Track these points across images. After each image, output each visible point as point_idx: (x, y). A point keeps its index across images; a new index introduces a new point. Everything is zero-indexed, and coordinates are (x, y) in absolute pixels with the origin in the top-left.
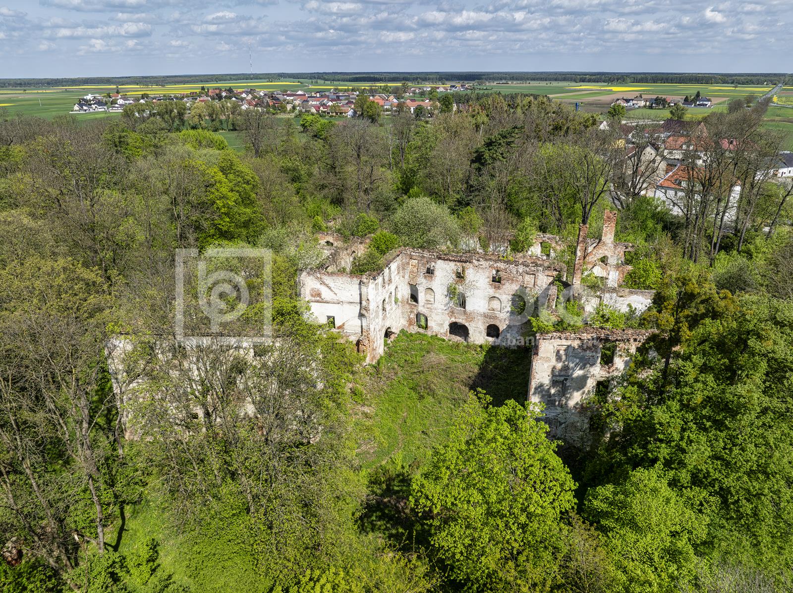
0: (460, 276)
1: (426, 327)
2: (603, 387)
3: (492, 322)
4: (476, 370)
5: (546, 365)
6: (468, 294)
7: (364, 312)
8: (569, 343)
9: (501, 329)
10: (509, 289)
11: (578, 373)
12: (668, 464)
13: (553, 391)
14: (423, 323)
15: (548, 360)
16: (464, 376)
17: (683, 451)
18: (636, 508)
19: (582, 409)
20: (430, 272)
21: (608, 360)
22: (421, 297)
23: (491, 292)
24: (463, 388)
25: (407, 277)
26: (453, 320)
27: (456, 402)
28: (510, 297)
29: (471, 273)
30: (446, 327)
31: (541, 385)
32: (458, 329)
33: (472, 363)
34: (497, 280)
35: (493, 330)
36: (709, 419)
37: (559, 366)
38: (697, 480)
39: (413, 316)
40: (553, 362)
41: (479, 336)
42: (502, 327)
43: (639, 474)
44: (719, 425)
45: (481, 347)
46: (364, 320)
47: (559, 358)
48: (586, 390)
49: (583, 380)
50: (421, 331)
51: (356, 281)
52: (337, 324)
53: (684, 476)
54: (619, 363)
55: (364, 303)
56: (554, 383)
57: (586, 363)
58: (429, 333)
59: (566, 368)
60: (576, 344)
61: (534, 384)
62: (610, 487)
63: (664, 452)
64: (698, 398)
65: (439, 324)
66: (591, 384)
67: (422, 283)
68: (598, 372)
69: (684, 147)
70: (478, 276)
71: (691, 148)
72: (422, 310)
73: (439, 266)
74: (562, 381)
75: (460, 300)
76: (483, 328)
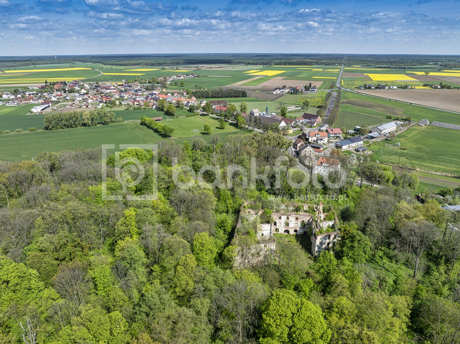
0: (288, 218)
2: (328, 244)
3: (295, 229)
5: (318, 241)
6: (289, 223)
8: (322, 236)
10: (300, 221)
11: (324, 241)
12: (346, 256)
13: (320, 246)
14: (277, 231)
17: (348, 254)
18: (344, 262)
19: (325, 248)
20: (280, 218)
21: (329, 238)
22: (277, 224)
23: (296, 222)
26: (286, 229)
28: (300, 223)
29: (290, 218)
30: (284, 231)
31: (318, 245)
32: (287, 231)
34: (297, 219)
35: (296, 231)
39: (275, 229)
40: (320, 240)
41: (292, 232)
42: (298, 230)
43: (343, 258)
44: (352, 250)
45: (294, 235)
48: (325, 245)
51: (270, 225)
52: (264, 235)
53: (349, 257)
54: (331, 238)
56: (320, 244)
57: (325, 239)
58: (279, 233)
59: (322, 241)
61: (316, 245)
64: (349, 246)
65: (282, 230)
66: (326, 243)
67: (278, 221)
68: (328, 241)
69: (317, 136)
70: (292, 219)
71: (319, 136)
72: (277, 227)
73: (282, 217)
74: (321, 243)
75: (287, 224)
76: (293, 230)
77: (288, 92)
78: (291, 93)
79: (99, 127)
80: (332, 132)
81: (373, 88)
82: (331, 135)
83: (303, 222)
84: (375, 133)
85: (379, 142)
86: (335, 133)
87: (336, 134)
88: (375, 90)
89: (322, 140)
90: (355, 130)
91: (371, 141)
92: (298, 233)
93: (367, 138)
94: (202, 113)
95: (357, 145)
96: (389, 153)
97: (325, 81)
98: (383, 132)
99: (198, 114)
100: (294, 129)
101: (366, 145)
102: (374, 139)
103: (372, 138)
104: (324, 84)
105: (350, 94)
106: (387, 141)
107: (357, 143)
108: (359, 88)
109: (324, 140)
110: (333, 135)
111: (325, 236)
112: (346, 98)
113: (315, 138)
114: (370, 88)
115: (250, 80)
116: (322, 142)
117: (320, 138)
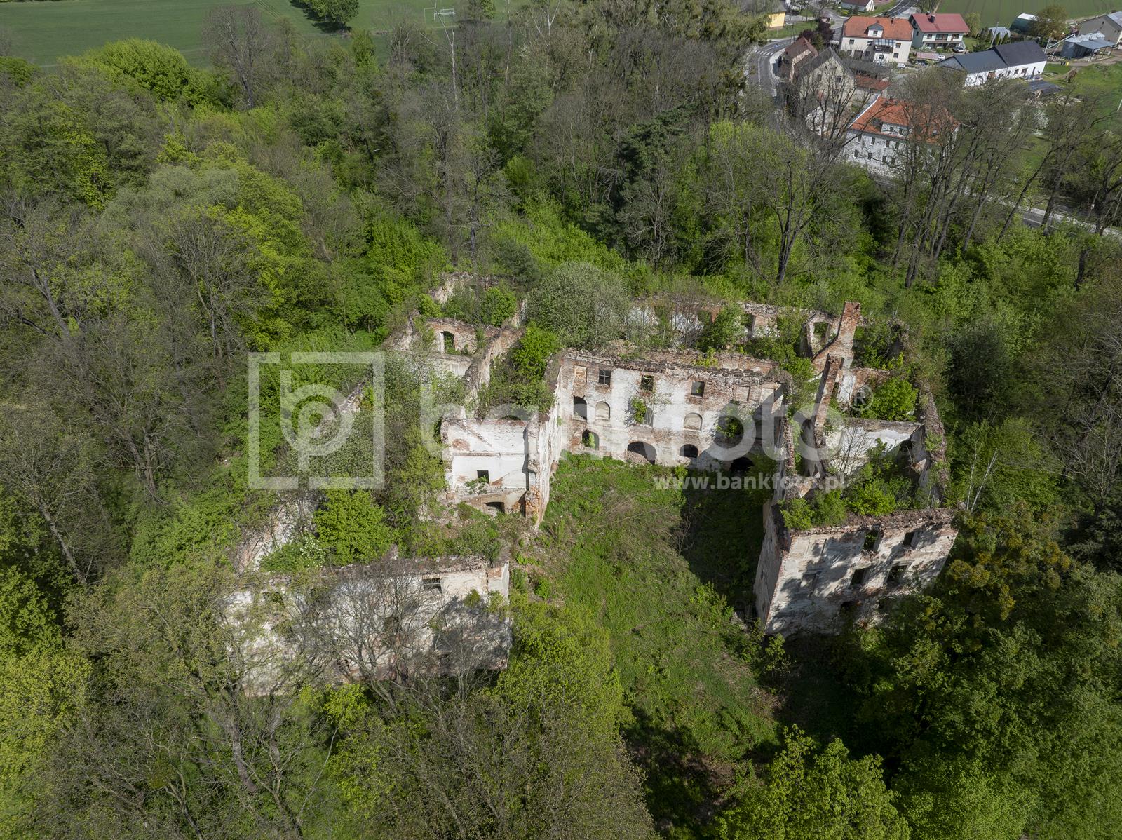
0: (647, 385)
1: (597, 447)
3: (689, 442)
5: (797, 561)
6: (656, 409)
7: (531, 467)
8: (828, 536)
9: (701, 449)
10: (715, 403)
13: (804, 584)
14: (592, 443)
15: (801, 556)
16: (663, 529)
19: (834, 597)
20: (604, 379)
21: (872, 549)
22: (591, 412)
23: (690, 405)
24: (668, 549)
25: (570, 387)
26: (636, 439)
27: (662, 573)
28: (714, 413)
29: (661, 385)
30: (625, 446)
31: (791, 580)
32: (640, 448)
34: (699, 391)
35: (690, 451)
37: (816, 560)
39: (578, 434)
40: (809, 556)
41: (670, 456)
45: (673, 471)
46: (531, 477)
47: (816, 552)
48: (843, 579)
49: (842, 570)
50: (590, 451)
51: (519, 430)
52: (492, 478)
54: (884, 549)
55: (532, 457)
56: (807, 576)
58: (601, 454)
59: (823, 561)
60: (838, 536)
61: (782, 580)
65: (615, 442)
66: (849, 574)
67: (593, 395)
68: (859, 561)
69: (871, 33)
70: (671, 387)
71: (880, 34)
72: (591, 427)
73: (617, 374)
75: (646, 418)
76: (675, 448)
80: (931, 27)
82: (925, 39)
83: (732, 408)
84: (1094, 37)
85: (1106, 68)
86: (943, 29)
87: (945, 35)
89: (888, 49)
90: (1012, 29)
91: (1074, 64)
92: (703, 463)
93: (1058, 54)
95: (1020, 74)
100: (793, 18)
101: (1053, 78)
102: (1087, 59)
103: (1082, 52)
107: (1020, 68)
109: (896, 50)
110: (933, 39)
111: (847, 537)
113: (861, 45)
116: (889, 57)
117: (883, 43)
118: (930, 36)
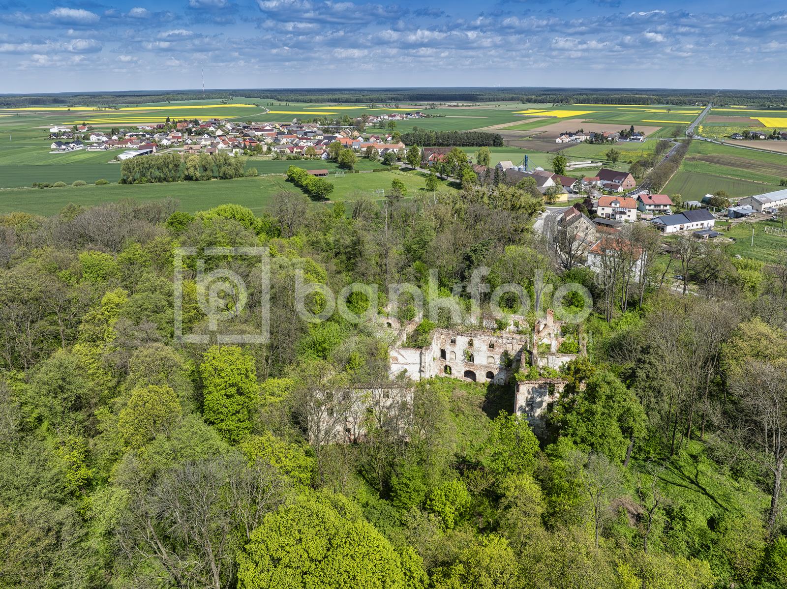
0: (471, 344)
1: (451, 374)
2: (550, 406)
3: (489, 370)
4: (483, 399)
5: (523, 397)
6: (475, 355)
7: (422, 369)
8: (533, 386)
9: (495, 374)
10: (499, 351)
11: (538, 400)
12: (572, 435)
13: (527, 409)
14: (448, 371)
15: (524, 394)
16: (477, 402)
17: (577, 430)
18: (560, 450)
19: (542, 417)
20: (453, 341)
21: (552, 393)
22: (448, 356)
23: (489, 354)
24: (478, 409)
25: (439, 345)
26: (467, 369)
27: (476, 417)
28: (499, 356)
29: (476, 342)
30: (463, 373)
31: (522, 406)
32: (470, 374)
33: (480, 395)
34: (491, 346)
35: (490, 375)
36: (586, 417)
37: (529, 396)
38: (583, 441)
39: (443, 367)
40: (527, 395)
41: (482, 378)
42: (495, 372)
43: (562, 439)
45: (483, 384)
46: (422, 373)
47: (529, 393)
48: (543, 407)
49: (541, 403)
50: (448, 376)
51: (418, 352)
53: (578, 440)
54: (557, 395)
55: (423, 364)
56: (528, 405)
57: (541, 395)
58: (452, 377)
59: (532, 398)
60: (536, 386)
61: (518, 406)
62: (552, 445)
63: (571, 431)
64: (583, 410)
65: (458, 371)
66: (545, 405)
67: (448, 349)
68: (547, 399)
69: (613, 205)
70: (481, 343)
71: (618, 205)
72: (448, 363)
73: (459, 339)
74: (531, 404)
75: (471, 358)
76: (484, 374)
77: (586, 141)
78: (591, 142)
79: (214, 183)
80: (650, 201)
81: (762, 137)
82: (648, 207)
83: (506, 354)
84: (745, 207)
85: (751, 223)
86: (657, 202)
87: (659, 206)
88: (765, 141)
89: (624, 213)
90: (702, 202)
91: (734, 222)
92: (496, 381)
93: (725, 216)
94: (404, 166)
95: (700, 226)
96: (772, 244)
97: (665, 126)
98: (764, 206)
99: (397, 168)
100: (574, 196)
101: (720, 228)
102: (742, 218)
103: (738, 215)
104: (661, 130)
105: (710, 145)
106: (770, 223)
107: (699, 223)
108: (733, 137)
109: (628, 213)
110: (652, 207)
111: (540, 387)
112: (699, 153)
113: (609, 211)
114: (755, 137)
115: (520, 123)
116: (624, 217)
117: (620, 210)
118: (650, 206)
